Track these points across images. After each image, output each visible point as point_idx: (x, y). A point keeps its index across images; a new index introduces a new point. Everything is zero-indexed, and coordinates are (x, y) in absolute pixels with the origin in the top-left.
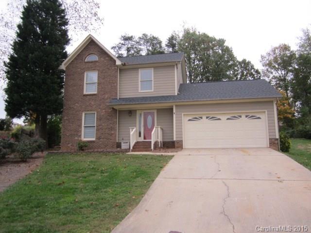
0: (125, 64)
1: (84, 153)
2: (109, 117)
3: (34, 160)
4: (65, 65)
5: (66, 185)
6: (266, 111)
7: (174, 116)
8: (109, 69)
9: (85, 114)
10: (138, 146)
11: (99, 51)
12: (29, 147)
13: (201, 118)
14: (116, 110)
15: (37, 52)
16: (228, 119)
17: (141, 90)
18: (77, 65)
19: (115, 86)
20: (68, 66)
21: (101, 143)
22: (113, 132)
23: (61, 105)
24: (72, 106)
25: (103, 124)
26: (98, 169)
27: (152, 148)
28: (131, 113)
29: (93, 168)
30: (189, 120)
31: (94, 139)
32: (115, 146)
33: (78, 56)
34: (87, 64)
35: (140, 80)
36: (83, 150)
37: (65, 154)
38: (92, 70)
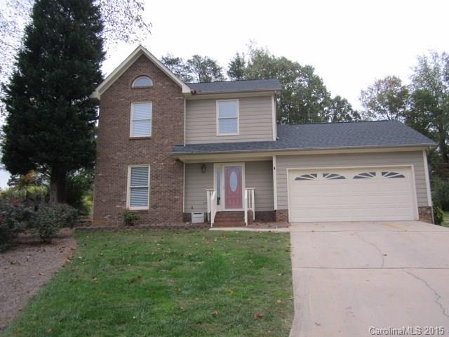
0: (195, 92)
1: (137, 230)
2: (170, 174)
3: (61, 240)
4: (100, 91)
5: (144, 281)
6: (412, 166)
7: (274, 171)
8: (170, 100)
9: (132, 168)
10: (221, 218)
11: (154, 72)
12: (55, 219)
13: (316, 175)
14: (182, 163)
15: (60, 70)
16: (356, 177)
17: (220, 133)
18: (120, 93)
19: (179, 126)
20: (104, 94)
21: (157, 213)
22: (177, 197)
23: (93, 154)
24: (110, 156)
25: (161, 185)
26: (182, 255)
27: (246, 221)
28: (205, 167)
29: (172, 253)
30: (297, 179)
31: (147, 208)
32: (181, 218)
33: (120, 78)
34: (136, 91)
35: (217, 117)
36: (132, 225)
37: (105, 231)
38: (144, 100)
